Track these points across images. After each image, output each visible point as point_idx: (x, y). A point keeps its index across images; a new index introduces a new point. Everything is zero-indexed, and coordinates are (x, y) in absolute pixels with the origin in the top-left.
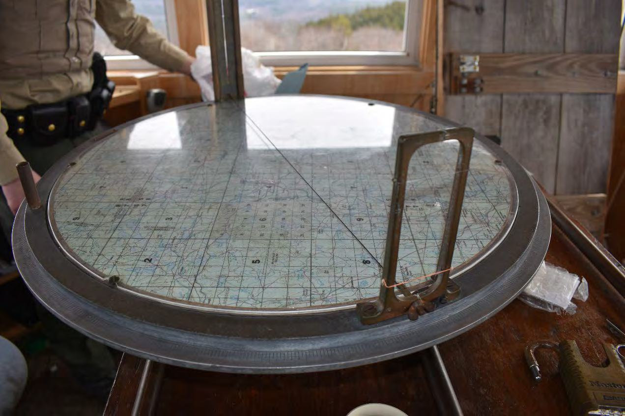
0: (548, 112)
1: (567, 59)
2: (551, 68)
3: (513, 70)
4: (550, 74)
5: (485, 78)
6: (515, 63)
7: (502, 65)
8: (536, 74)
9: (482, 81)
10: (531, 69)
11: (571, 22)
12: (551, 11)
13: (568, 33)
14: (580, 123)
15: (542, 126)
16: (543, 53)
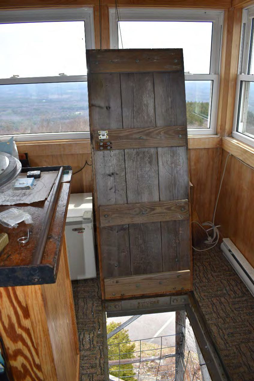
0: (151, 157)
1: (157, 130)
2: (148, 134)
3: (127, 137)
4: (148, 138)
5: (112, 142)
6: (128, 133)
7: (121, 135)
8: (140, 138)
9: (111, 143)
10: (137, 136)
11: (158, 111)
12: (147, 106)
13: (157, 117)
14: (169, 163)
15: (148, 165)
16: (144, 128)
